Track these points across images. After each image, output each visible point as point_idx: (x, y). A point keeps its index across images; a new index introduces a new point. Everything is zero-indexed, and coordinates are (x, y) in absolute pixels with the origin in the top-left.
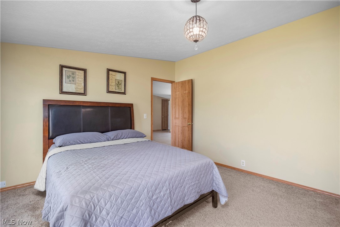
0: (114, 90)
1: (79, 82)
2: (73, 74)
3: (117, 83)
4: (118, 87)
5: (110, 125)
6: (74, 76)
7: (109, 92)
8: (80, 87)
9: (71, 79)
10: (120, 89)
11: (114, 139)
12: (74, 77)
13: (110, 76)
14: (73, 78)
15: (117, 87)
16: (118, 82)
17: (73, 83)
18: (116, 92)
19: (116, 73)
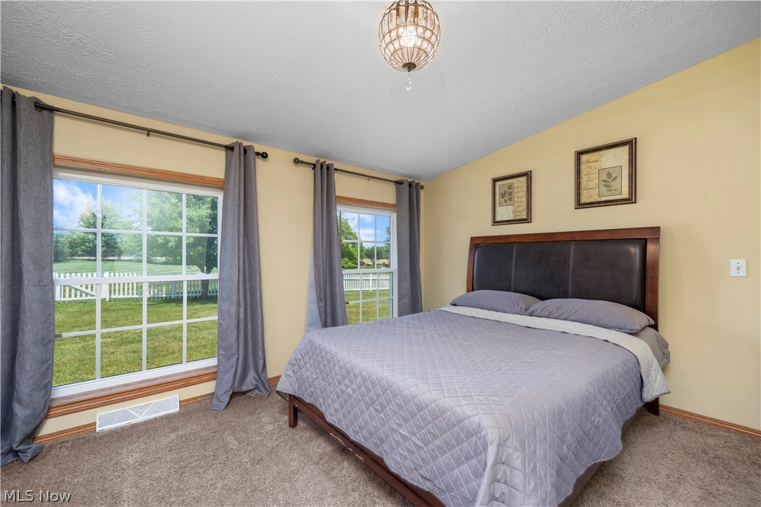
0: (596, 198)
1: (519, 200)
2: (510, 187)
3: (606, 178)
4: (609, 186)
5: (570, 283)
6: (511, 190)
7: (580, 205)
8: (520, 209)
9: (507, 197)
10: (616, 192)
11: (562, 317)
12: (511, 192)
13: (583, 167)
14: (510, 194)
15: (604, 189)
16: (609, 175)
17: (510, 203)
18: (600, 202)
19: (601, 152)
